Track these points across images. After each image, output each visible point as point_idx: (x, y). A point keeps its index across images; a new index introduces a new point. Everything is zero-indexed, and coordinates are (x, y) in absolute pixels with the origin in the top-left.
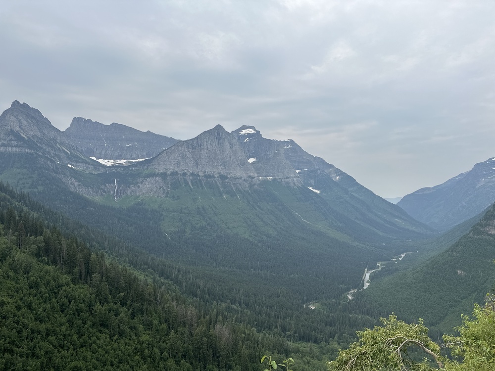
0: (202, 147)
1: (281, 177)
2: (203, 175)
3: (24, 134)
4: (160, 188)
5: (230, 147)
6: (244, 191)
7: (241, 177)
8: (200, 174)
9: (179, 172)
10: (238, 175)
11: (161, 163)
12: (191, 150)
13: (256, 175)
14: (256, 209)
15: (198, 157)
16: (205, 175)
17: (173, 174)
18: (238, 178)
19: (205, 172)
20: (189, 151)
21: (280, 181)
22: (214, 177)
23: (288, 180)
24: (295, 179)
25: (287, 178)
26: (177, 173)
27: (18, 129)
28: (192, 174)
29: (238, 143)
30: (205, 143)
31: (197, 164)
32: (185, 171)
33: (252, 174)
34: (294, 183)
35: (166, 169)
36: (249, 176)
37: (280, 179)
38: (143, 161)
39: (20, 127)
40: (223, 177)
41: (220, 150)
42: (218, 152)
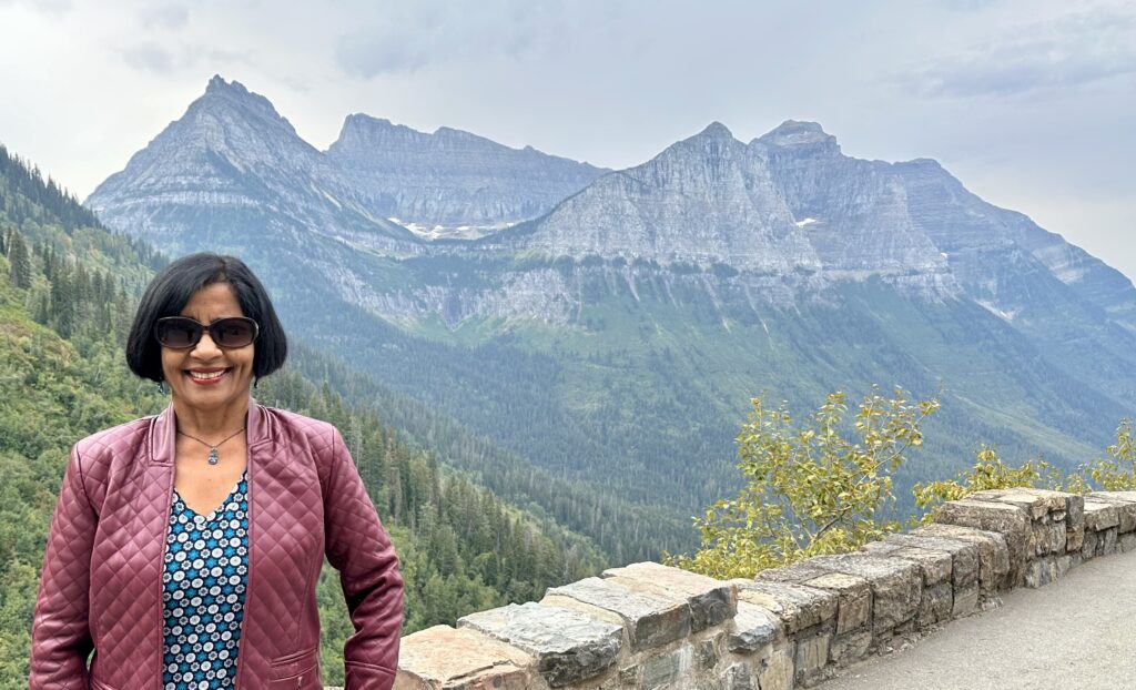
0: (667, 187)
1: (895, 272)
2: (668, 263)
4: (556, 299)
5: (747, 186)
6: (783, 309)
7: (775, 271)
8: (661, 262)
9: (604, 257)
10: (765, 264)
11: (560, 232)
12: (637, 196)
13: (819, 264)
15: (656, 215)
16: (674, 265)
17: (590, 261)
18: (765, 274)
19: (673, 256)
20: (631, 200)
21: (890, 281)
22: (696, 269)
23: (914, 279)
24: (938, 277)
25: (914, 272)
26: (598, 260)
28: (639, 262)
29: (768, 174)
30: (677, 175)
31: (652, 235)
32: (621, 254)
33: (805, 262)
34: (934, 289)
35: (571, 250)
36: (799, 269)
37: (890, 275)
38: (513, 227)
40: (722, 271)
41: (716, 195)
42: (710, 200)
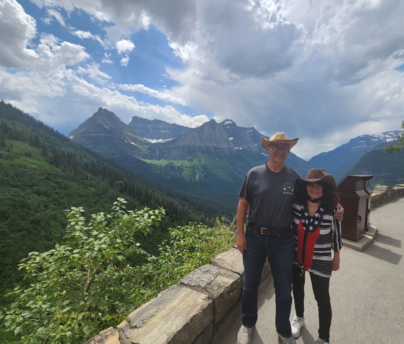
0: (204, 131)
2: (204, 147)
3: (106, 126)
4: (181, 155)
5: (219, 132)
6: (227, 155)
7: (226, 148)
8: (203, 146)
9: (191, 146)
10: (224, 147)
11: (182, 141)
12: (198, 133)
13: (234, 147)
14: (233, 165)
15: (202, 137)
16: (206, 147)
17: (188, 147)
18: (224, 149)
19: (205, 145)
20: (196, 134)
21: (246, 150)
22: (210, 148)
23: (251, 149)
24: (255, 149)
25: (251, 148)
26: (190, 146)
27: (103, 123)
28: (198, 147)
29: (223, 129)
30: (205, 129)
31: (201, 141)
32: (195, 145)
33: (231, 146)
34: (254, 151)
35: (184, 144)
36: (230, 148)
37: (246, 149)
38: (171, 140)
39: (104, 122)
40: (215, 148)
41: (213, 133)
42: (212, 134)
